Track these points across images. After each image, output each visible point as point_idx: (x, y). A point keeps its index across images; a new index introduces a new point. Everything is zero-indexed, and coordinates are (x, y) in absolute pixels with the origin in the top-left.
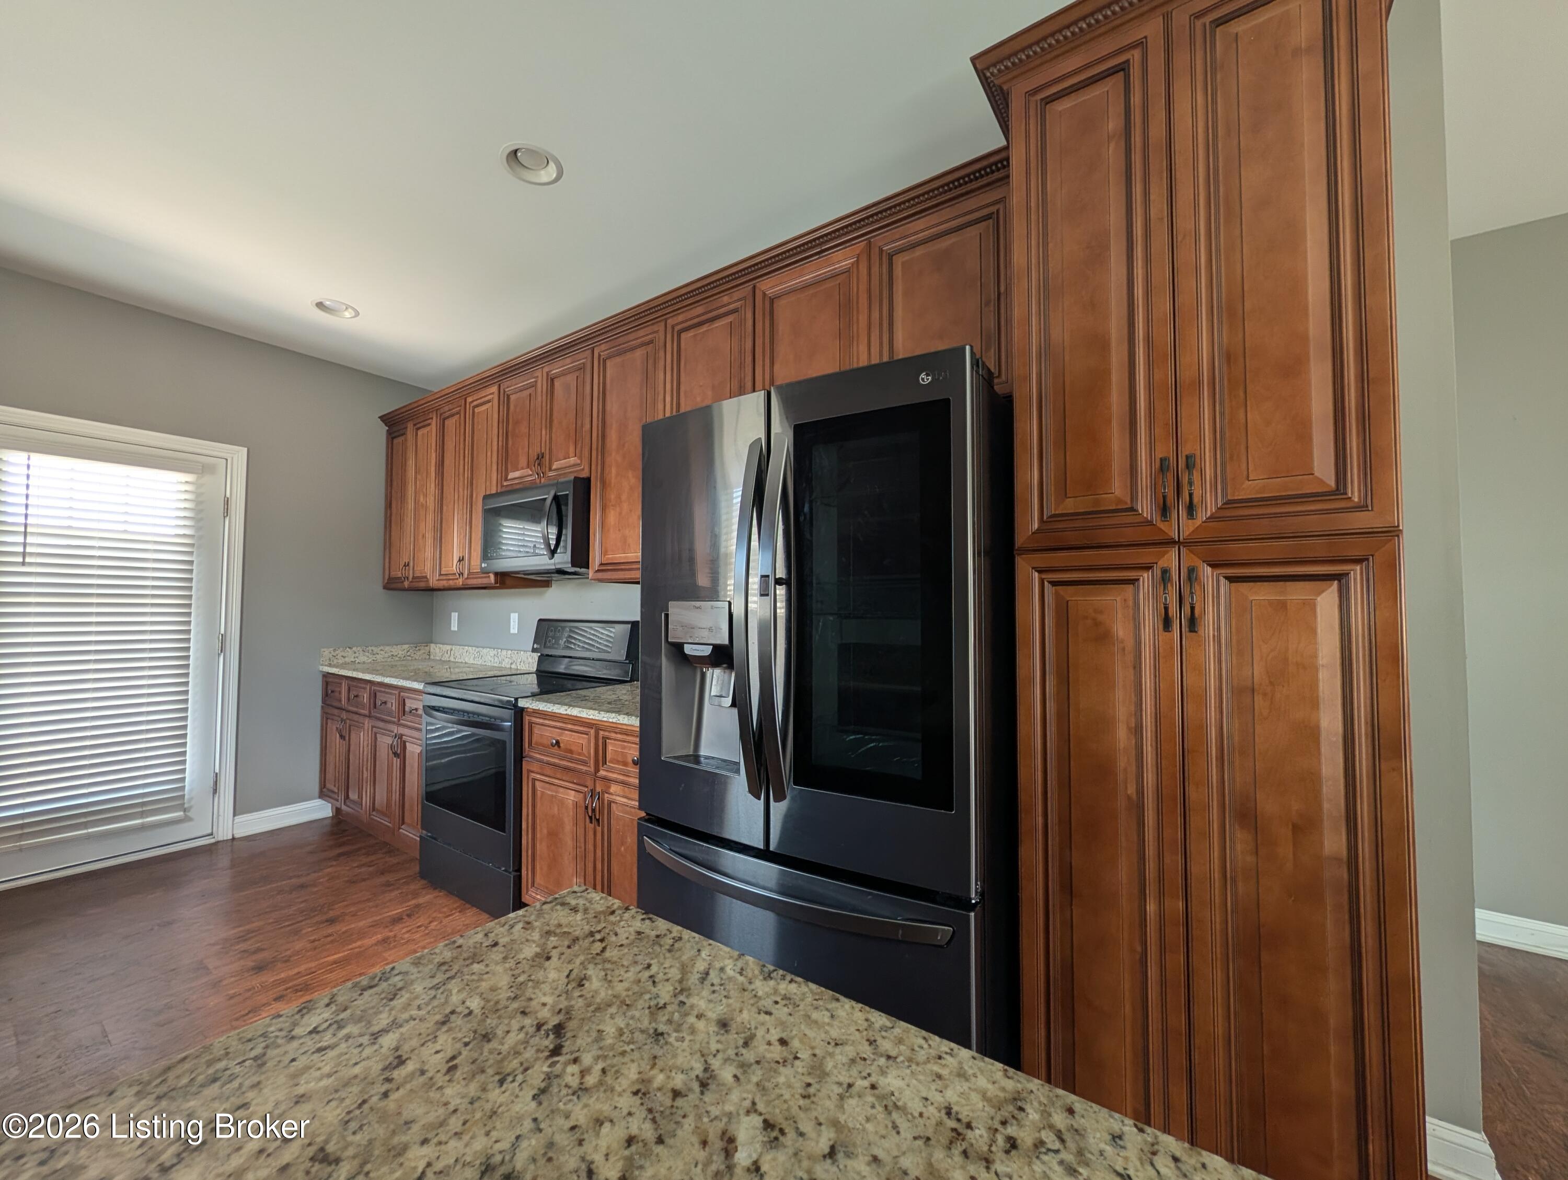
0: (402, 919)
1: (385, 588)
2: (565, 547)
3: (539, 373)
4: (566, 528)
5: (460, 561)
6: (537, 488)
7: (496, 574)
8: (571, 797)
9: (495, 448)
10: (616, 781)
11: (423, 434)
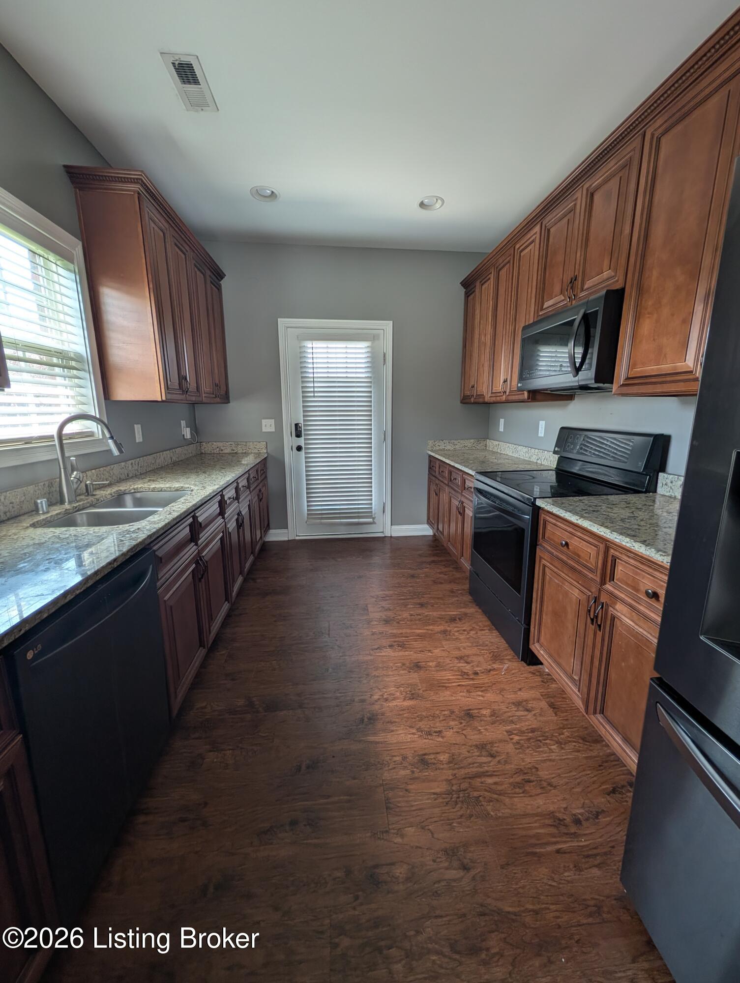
0: (455, 620)
1: (461, 402)
2: (590, 364)
3: (578, 195)
4: (593, 347)
5: (504, 382)
6: (568, 310)
7: (529, 392)
8: (575, 593)
9: (534, 283)
10: (623, 601)
11: (485, 288)
